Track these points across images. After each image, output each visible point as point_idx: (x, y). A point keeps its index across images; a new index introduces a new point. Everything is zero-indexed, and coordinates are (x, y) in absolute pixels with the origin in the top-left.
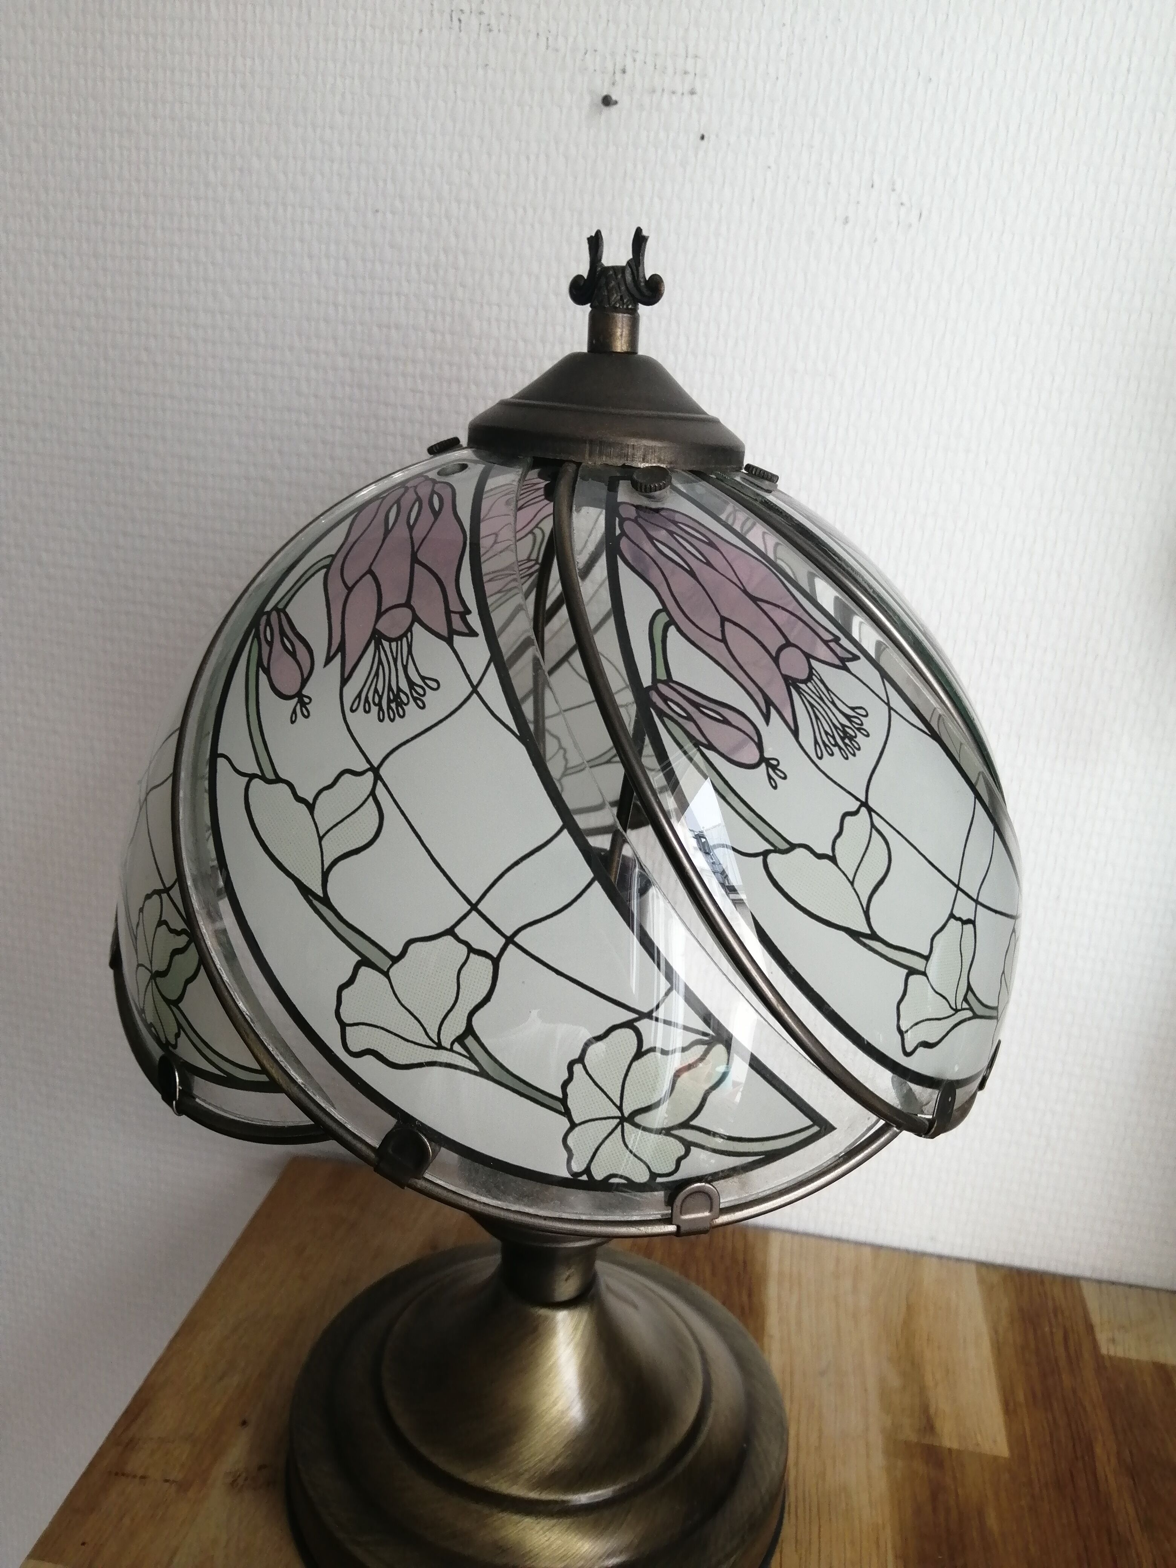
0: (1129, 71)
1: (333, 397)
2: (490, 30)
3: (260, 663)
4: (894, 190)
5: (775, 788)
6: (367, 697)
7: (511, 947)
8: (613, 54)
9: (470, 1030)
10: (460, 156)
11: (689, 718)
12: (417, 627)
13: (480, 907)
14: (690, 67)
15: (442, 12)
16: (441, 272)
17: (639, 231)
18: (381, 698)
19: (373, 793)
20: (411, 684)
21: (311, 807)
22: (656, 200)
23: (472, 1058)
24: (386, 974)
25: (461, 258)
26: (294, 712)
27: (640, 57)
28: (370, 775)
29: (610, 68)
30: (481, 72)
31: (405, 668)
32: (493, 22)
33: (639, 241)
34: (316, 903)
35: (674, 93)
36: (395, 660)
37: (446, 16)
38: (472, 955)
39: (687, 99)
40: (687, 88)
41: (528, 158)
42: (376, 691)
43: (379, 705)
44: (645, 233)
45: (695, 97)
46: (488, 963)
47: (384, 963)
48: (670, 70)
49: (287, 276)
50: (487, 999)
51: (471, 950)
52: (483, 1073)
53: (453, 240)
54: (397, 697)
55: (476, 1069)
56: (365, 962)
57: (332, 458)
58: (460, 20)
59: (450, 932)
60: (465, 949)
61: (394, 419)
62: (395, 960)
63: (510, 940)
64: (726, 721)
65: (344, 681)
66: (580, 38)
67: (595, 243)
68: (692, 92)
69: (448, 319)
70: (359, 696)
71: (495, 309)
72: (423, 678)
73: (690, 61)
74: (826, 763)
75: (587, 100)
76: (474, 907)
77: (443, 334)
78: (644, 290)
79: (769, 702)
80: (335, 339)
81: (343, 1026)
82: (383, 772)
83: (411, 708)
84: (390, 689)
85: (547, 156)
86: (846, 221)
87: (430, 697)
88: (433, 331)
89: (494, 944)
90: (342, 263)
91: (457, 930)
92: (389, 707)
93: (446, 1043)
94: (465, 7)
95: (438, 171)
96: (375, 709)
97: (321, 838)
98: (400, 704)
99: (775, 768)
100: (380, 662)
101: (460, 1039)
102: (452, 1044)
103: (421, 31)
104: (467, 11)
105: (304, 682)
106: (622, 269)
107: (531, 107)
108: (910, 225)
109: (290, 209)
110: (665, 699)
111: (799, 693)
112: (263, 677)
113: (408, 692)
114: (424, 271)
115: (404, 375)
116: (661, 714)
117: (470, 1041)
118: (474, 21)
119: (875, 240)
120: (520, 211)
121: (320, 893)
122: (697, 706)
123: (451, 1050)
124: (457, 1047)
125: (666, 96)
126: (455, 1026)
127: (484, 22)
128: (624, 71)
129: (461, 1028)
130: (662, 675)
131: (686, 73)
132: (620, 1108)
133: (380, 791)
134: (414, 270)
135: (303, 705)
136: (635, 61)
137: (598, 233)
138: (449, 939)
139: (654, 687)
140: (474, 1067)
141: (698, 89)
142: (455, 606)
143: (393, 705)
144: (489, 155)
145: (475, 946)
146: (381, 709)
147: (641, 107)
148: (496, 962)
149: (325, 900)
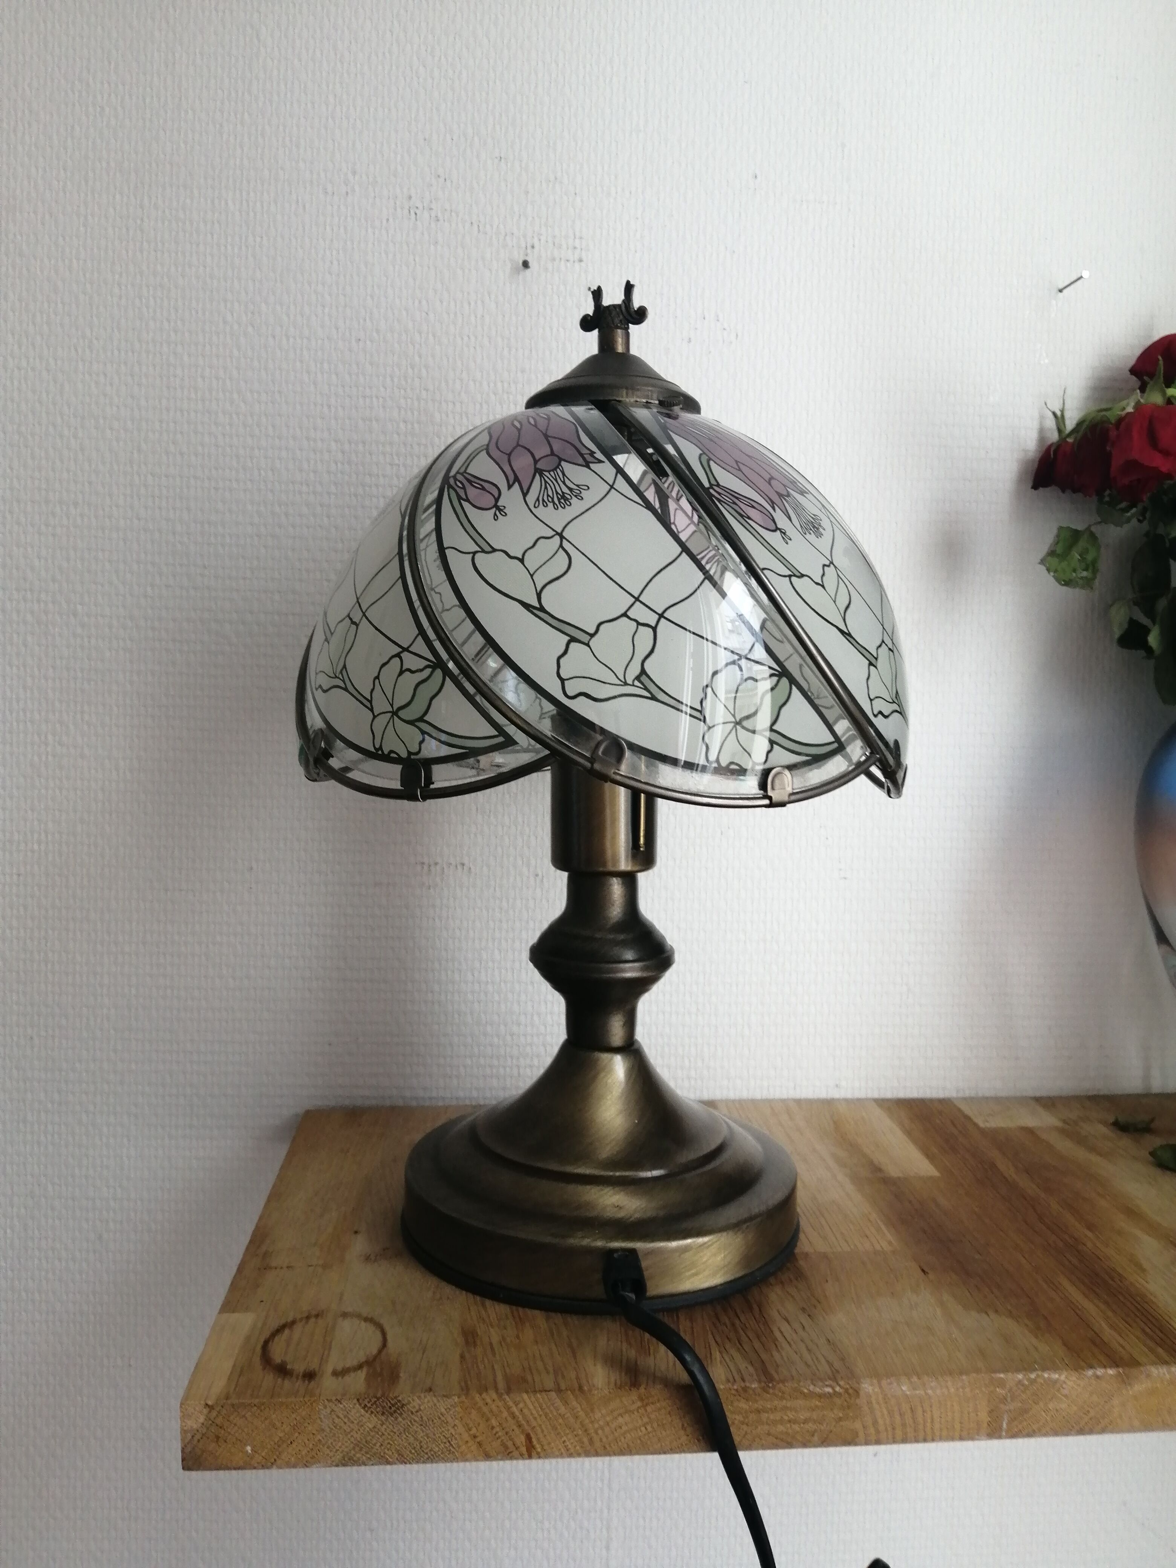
0: (854, 246)
1: (329, 472)
2: (438, 220)
3: (459, 498)
4: (718, 320)
5: (787, 543)
6: (543, 500)
7: (662, 620)
8: (525, 236)
9: (643, 672)
10: (420, 302)
11: (734, 503)
12: (563, 463)
13: (641, 599)
14: (577, 243)
15: (402, 208)
16: (409, 381)
17: (628, 283)
18: (553, 499)
19: (561, 546)
20: (571, 489)
21: (522, 560)
22: (561, 329)
23: (646, 689)
24: (588, 645)
25: (424, 371)
26: (495, 514)
27: (543, 238)
28: (557, 538)
29: (524, 245)
30: (432, 247)
31: (564, 483)
32: (439, 215)
33: (629, 288)
34: (535, 611)
35: (568, 261)
36: (556, 480)
37: (406, 211)
38: (639, 627)
39: (577, 265)
40: (577, 257)
41: (469, 304)
42: (548, 496)
43: (553, 502)
44: (632, 283)
45: (583, 264)
46: (650, 630)
47: (585, 638)
48: (564, 246)
49: (290, 387)
50: (652, 651)
51: (638, 624)
52: (653, 698)
53: (417, 358)
54: (563, 497)
55: (649, 695)
56: (573, 639)
57: (328, 517)
58: (416, 214)
59: (625, 615)
60: (635, 624)
61: (377, 486)
62: (592, 636)
63: (661, 616)
64: (753, 507)
65: (525, 495)
66: (501, 226)
67: (597, 294)
68: (581, 261)
69: (416, 413)
70: (538, 499)
71: (451, 406)
72: (578, 486)
73: (577, 241)
74: (808, 536)
75: (509, 266)
76: (637, 599)
77: (412, 424)
78: (635, 316)
79: (773, 502)
80: (329, 430)
81: (563, 681)
82: (564, 534)
83: (574, 500)
84: (557, 493)
85: (483, 302)
86: (690, 341)
87: (584, 494)
88: (405, 422)
89: (652, 619)
90: (334, 377)
91: (629, 613)
92: (560, 502)
93: (629, 681)
94: (420, 205)
95: (404, 313)
96: (551, 505)
97: (532, 576)
98: (566, 499)
99: (784, 534)
100: (546, 482)
101: (638, 678)
102: (634, 681)
103: (388, 220)
104: (421, 207)
105: (497, 500)
106: (619, 306)
107: (470, 270)
108: (731, 343)
109: (291, 340)
110: (719, 494)
111: (787, 502)
112: (466, 505)
113: (569, 493)
114: (396, 380)
115: (384, 454)
116: (719, 501)
117: (644, 678)
118: (426, 214)
119: (710, 352)
120: (466, 338)
121: (538, 606)
122: (737, 498)
123: (633, 685)
124: (636, 683)
125: (563, 262)
126: (634, 670)
127: (433, 215)
128: (533, 247)
129: (637, 671)
130: (713, 482)
131: (575, 248)
132: (734, 716)
133: (566, 544)
134: (388, 379)
135: (500, 510)
136: (540, 240)
137: (599, 288)
138: (624, 619)
139: (711, 485)
140: (648, 695)
141: (584, 258)
142: (584, 451)
143: (562, 501)
144: (441, 302)
145: (641, 621)
146: (554, 503)
147: (546, 270)
148: (654, 629)
149: (542, 609)
